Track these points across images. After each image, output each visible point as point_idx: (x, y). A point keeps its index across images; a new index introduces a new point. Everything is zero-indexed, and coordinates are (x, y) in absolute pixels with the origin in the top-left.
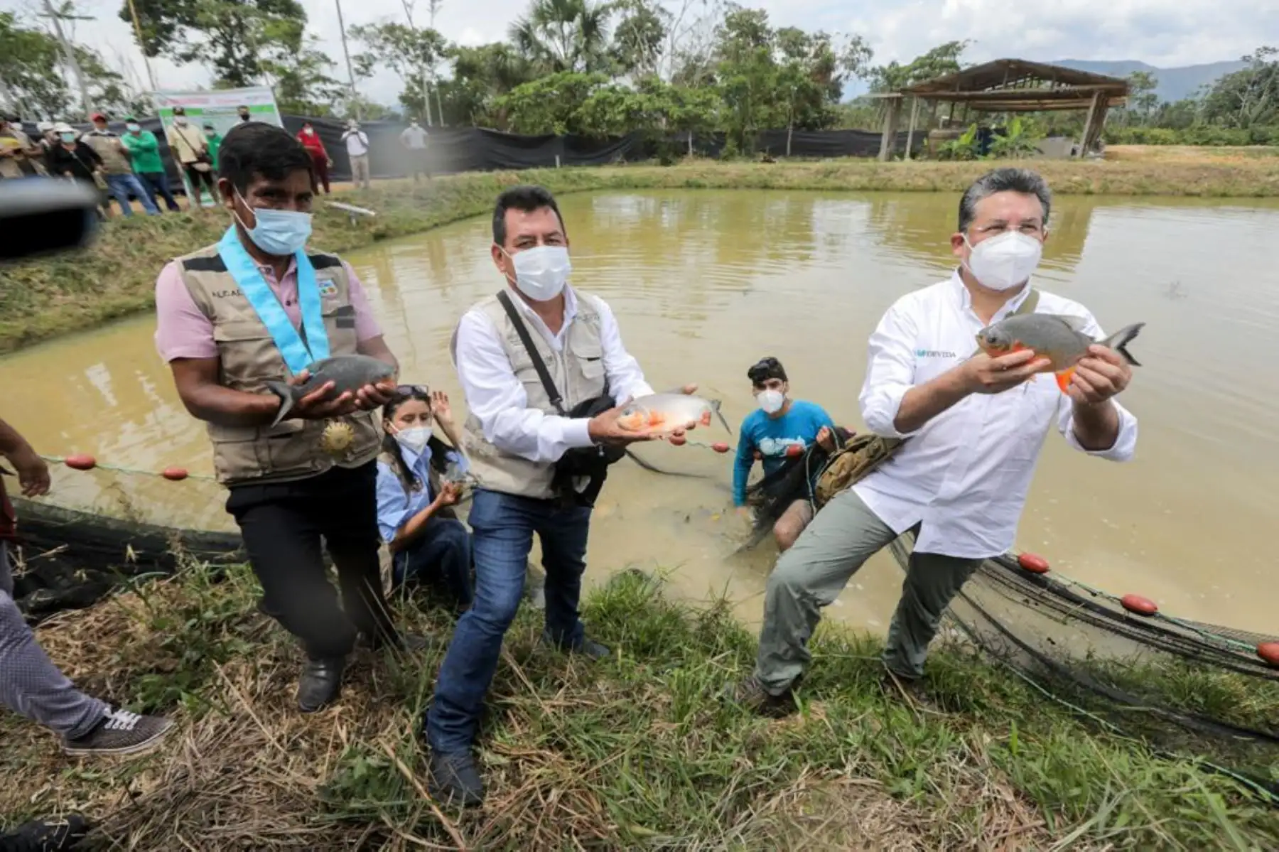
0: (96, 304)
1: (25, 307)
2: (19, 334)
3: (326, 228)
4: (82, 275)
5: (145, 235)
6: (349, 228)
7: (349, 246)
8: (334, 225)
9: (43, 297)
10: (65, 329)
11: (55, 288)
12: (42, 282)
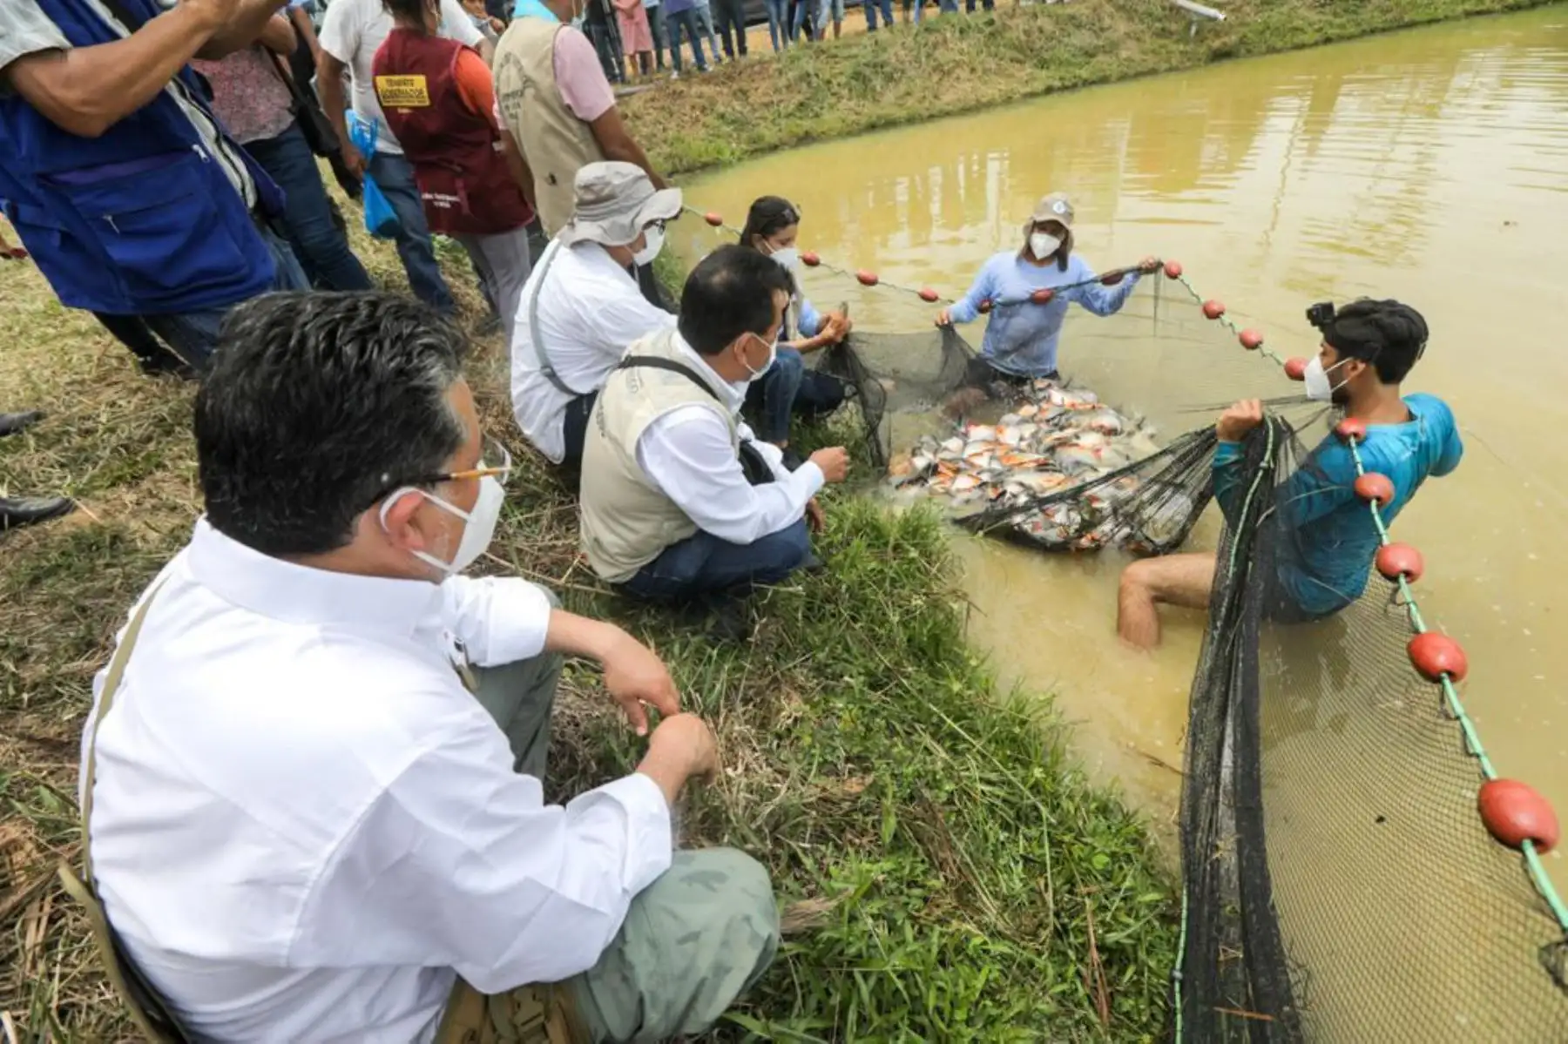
0: (870, 111)
1: (816, 109)
2: (801, 132)
3: (1147, 37)
4: (870, 80)
5: (940, 38)
6: (1184, 39)
7: (1164, 66)
8: (1164, 33)
9: (833, 100)
10: (834, 133)
11: (845, 92)
12: (839, 85)
